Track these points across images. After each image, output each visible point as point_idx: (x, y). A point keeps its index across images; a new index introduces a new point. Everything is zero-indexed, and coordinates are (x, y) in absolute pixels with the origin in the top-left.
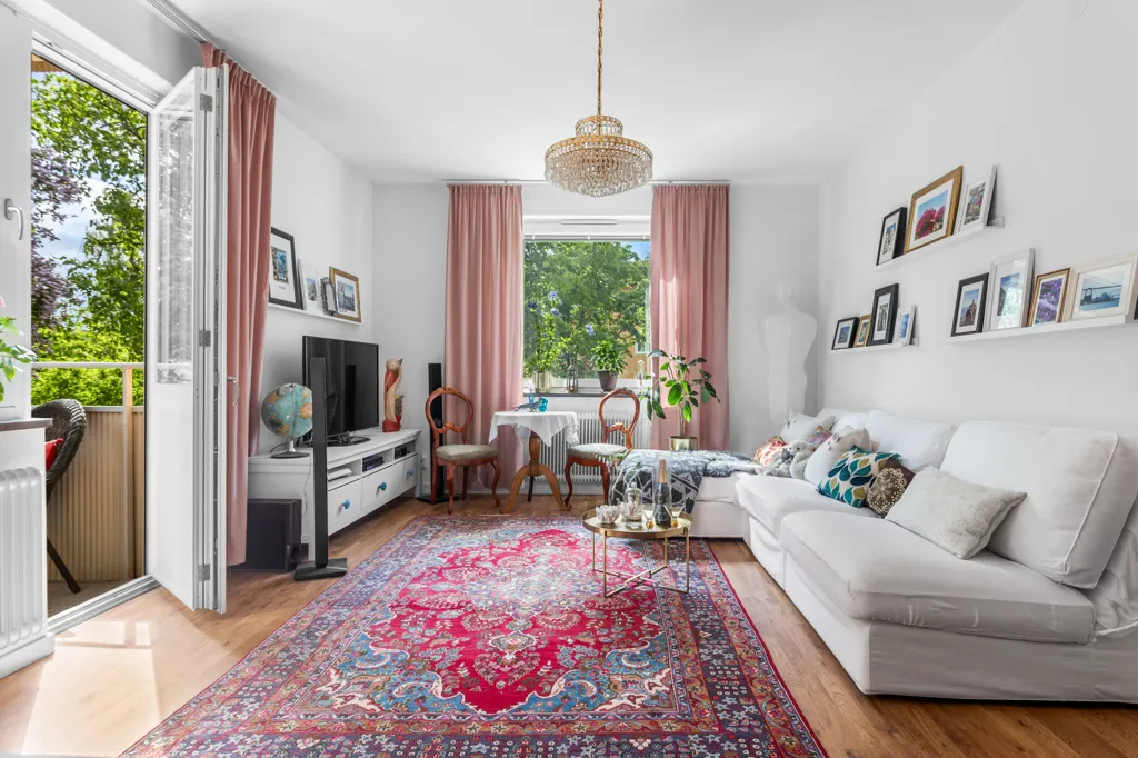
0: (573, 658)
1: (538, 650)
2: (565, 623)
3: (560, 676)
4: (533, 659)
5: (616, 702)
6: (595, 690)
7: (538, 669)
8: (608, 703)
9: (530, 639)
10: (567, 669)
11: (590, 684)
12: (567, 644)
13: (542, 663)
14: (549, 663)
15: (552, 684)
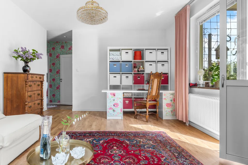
0: (98, 147)
1: (108, 149)
2: (101, 158)
3: (102, 143)
4: (109, 147)
5: (90, 139)
6: (94, 141)
7: (107, 145)
8: (91, 140)
9: (111, 152)
10: (100, 145)
11: (95, 142)
12: (100, 151)
13: (106, 146)
14: (104, 146)
15: (103, 142)
